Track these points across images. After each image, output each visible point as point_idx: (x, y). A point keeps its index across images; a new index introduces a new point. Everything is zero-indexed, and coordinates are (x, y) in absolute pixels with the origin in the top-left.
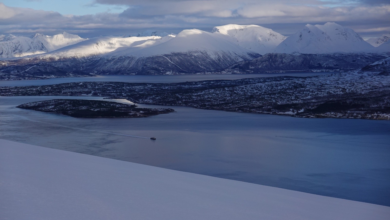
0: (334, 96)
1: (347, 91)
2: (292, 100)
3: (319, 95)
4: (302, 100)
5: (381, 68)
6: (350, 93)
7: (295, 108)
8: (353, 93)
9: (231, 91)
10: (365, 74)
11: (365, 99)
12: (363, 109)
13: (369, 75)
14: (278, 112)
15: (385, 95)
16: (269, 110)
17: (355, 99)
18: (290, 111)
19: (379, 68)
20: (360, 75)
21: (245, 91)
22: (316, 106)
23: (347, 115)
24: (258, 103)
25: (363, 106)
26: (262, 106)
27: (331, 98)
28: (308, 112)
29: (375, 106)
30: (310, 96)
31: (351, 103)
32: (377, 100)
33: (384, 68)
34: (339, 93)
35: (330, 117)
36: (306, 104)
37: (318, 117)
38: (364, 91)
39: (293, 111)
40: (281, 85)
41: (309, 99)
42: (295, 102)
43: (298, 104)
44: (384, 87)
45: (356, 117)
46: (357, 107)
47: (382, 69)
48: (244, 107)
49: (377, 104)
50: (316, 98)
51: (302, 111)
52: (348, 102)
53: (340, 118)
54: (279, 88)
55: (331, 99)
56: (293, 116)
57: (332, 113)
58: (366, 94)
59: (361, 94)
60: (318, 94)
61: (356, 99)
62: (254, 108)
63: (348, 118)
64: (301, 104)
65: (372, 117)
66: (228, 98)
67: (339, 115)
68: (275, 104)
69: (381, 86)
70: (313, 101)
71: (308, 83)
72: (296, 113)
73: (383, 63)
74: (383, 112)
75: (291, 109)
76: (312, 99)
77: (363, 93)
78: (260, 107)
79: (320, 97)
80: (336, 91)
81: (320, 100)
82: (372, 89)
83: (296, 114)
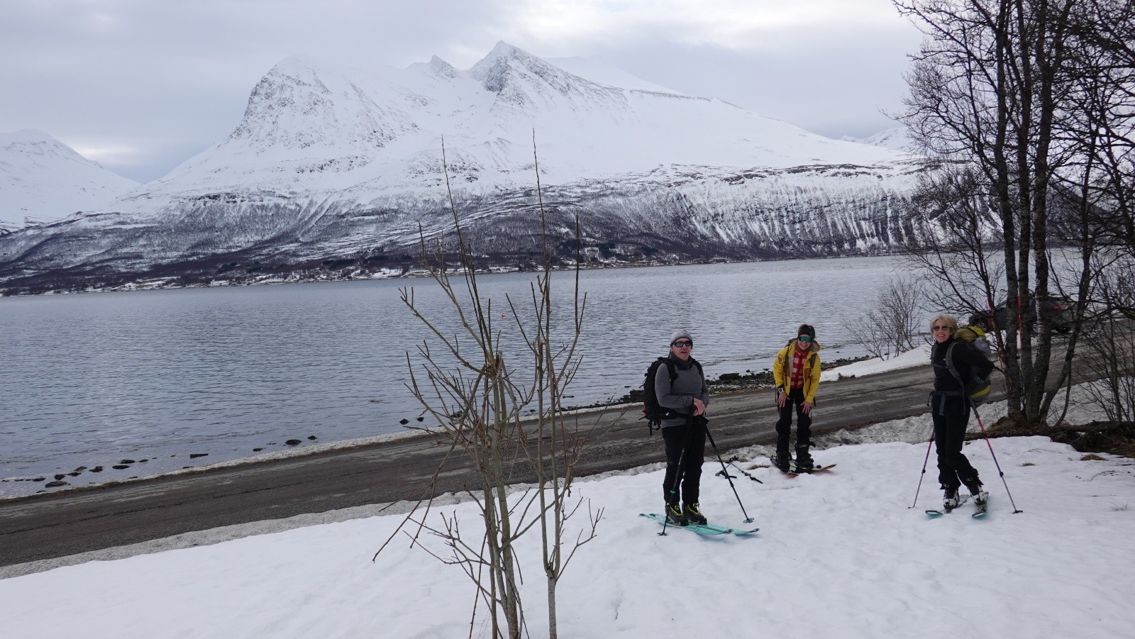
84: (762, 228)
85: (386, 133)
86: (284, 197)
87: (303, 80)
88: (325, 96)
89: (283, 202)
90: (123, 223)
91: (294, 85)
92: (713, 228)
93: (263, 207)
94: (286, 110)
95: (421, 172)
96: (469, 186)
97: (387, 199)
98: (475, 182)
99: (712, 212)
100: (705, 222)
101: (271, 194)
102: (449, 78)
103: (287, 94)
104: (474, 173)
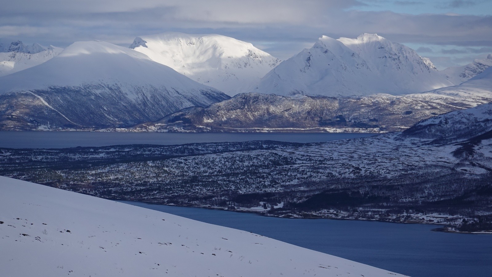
0: (338, 180)
1: (363, 172)
2: (265, 186)
3: (314, 179)
4: (282, 186)
5: (437, 131)
6: (366, 177)
7: (269, 201)
8: (372, 177)
9: (158, 168)
10: (407, 141)
11: (391, 188)
12: (385, 204)
13: (413, 144)
14: (239, 206)
16: (223, 203)
17: (374, 187)
18: (260, 205)
19: (433, 130)
20: (398, 143)
21: (183, 168)
22: (306, 198)
23: (356, 214)
24: (205, 190)
25: (387, 199)
26: (211, 197)
27: (332, 184)
28: (291, 207)
29: (407, 200)
30: (297, 180)
31: (366, 194)
32: (412, 189)
33: (442, 131)
34: (347, 175)
35: (327, 218)
36: (288, 193)
37: (306, 216)
38: (392, 173)
39: (265, 207)
40: (250, 158)
41: (294, 186)
42: (269, 190)
43: (274, 194)
44: (427, 166)
45: (369, 219)
46: (375, 200)
47: (438, 133)
48: (179, 196)
49: (412, 196)
50: (308, 184)
51: (280, 205)
52: (362, 191)
53: (343, 219)
54: (246, 164)
55: (333, 187)
56: (263, 214)
57: (331, 211)
58: (394, 179)
59: (385, 178)
60: (311, 176)
61: (376, 187)
62: (197, 199)
63: (356, 219)
64: (279, 193)
65: (398, 219)
66: (151, 181)
67: (343, 214)
68: (235, 193)
69: (421, 164)
70: (302, 188)
71: (300, 157)
72: (269, 209)
73: (441, 122)
74: (418, 210)
75: (262, 203)
76: (300, 185)
77: (389, 176)
78: (207, 198)
79: (314, 183)
80: (342, 171)
81: (314, 188)
82: (406, 171)
83: (269, 212)
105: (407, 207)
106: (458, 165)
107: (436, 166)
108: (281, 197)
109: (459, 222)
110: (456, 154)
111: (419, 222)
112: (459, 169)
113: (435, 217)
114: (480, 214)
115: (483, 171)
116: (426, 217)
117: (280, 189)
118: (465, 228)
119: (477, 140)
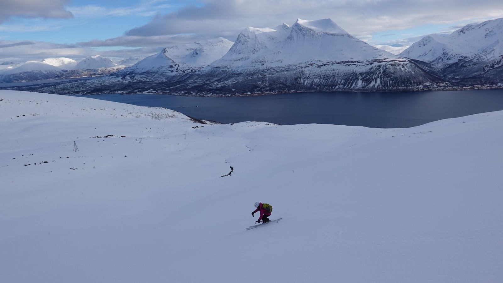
0: (97, 86)
8: (105, 85)
10: (111, 77)
11: (109, 87)
15: (117, 85)
16: (72, 94)
19: (116, 74)
20: (109, 78)
22: (91, 91)
23: (102, 93)
24: (67, 91)
25: (109, 89)
28: (88, 93)
32: (114, 87)
33: (118, 75)
37: (92, 95)
38: (109, 84)
41: (88, 88)
42: (82, 90)
43: (83, 91)
45: (106, 94)
46: (106, 90)
51: (85, 93)
52: (103, 88)
53: (100, 94)
54: (76, 85)
62: (66, 93)
65: (112, 93)
67: (100, 93)
68: (74, 91)
69: (115, 82)
71: (87, 82)
74: (116, 91)
75: (81, 93)
79: (92, 87)
82: (112, 83)
84: (317, 81)
85: (257, 49)
86: (228, 68)
87: (245, 35)
88: (248, 40)
89: (227, 69)
90: (201, 73)
91: (243, 36)
92: (305, 80)
93: (223, 71)
94: (239, 44)
95: (253, 63)
96: (261, 66)
97: (242, 70)
98: (263, 65)
99: (308, 76)
100: (304, 79)
101: (226, 67)
102: (286, 29)
103: (241, 39)
104: (264, 63)
105: (113, 91)
106: (123, 81)
107: (118, 82)
108: (85, 91)
109: (125, 93)
110: (122, 79)
111: (117, 93)
112: (123, 82)
113: (120, 92)
114: (129, 90)
115: (128, 82)
116: (118, 92)
117: (84, 90)
118: (126, 93)
119: (126, 76)
